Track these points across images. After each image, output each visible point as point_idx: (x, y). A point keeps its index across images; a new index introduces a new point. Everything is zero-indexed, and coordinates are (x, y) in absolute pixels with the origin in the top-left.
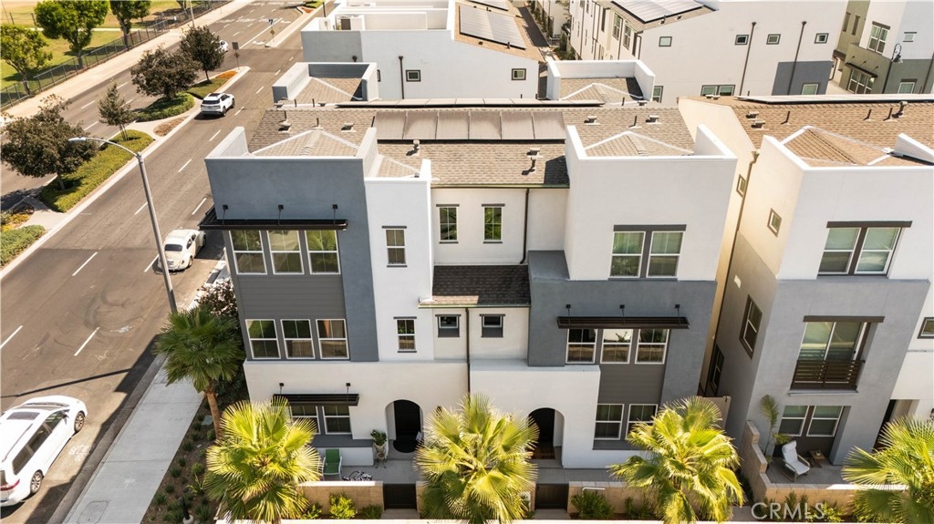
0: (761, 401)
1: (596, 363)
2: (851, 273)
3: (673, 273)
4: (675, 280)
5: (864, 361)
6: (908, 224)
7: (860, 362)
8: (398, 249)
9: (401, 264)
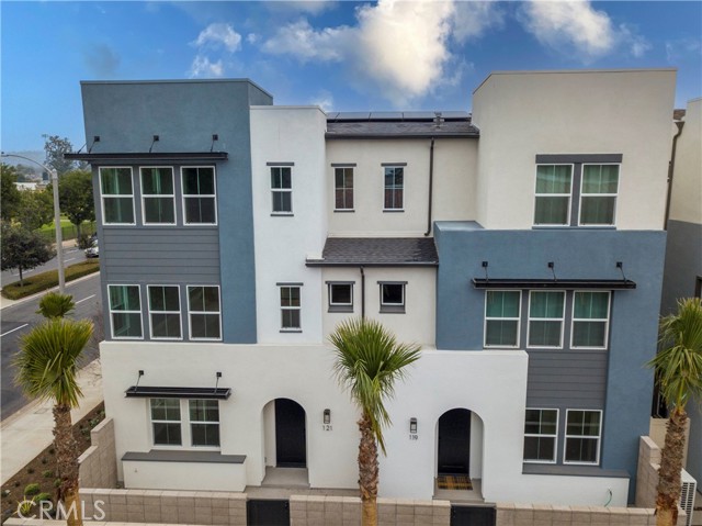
1: (522, 348)
3: (609, 218)
4: (615, 229)
8: (284, 193)
9: (286, 213)
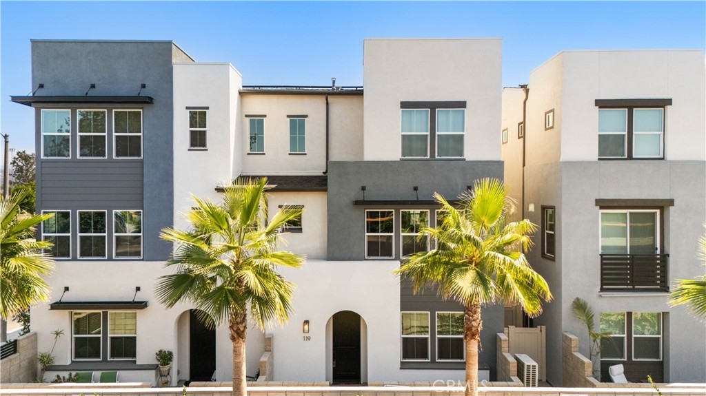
0: (573, 305)
1: (397, 258)
2: (630, 157)
3: (461, 154)
4: (464, 160)
5: (668, 255)
6: (669, 102)
7: (665, 257)
8: (200, 131)
9: (202, 148)
